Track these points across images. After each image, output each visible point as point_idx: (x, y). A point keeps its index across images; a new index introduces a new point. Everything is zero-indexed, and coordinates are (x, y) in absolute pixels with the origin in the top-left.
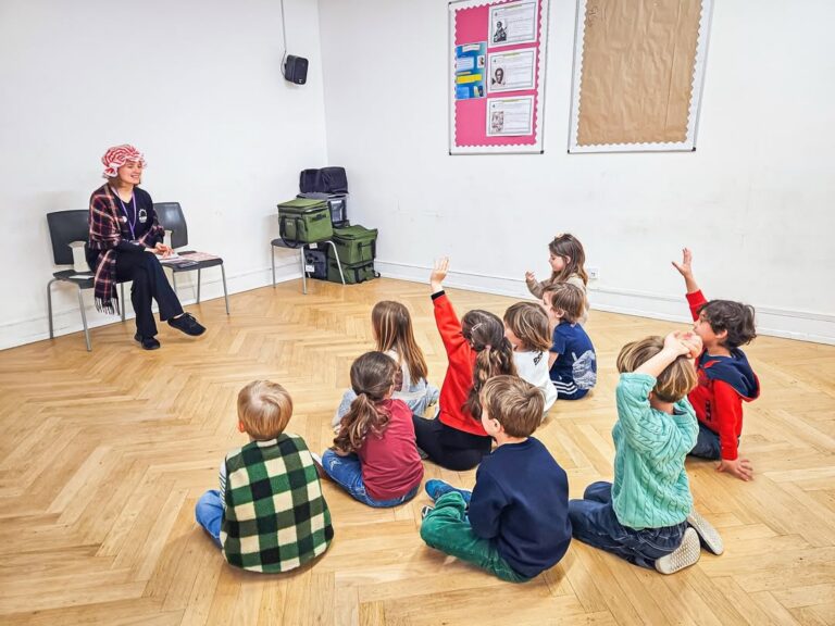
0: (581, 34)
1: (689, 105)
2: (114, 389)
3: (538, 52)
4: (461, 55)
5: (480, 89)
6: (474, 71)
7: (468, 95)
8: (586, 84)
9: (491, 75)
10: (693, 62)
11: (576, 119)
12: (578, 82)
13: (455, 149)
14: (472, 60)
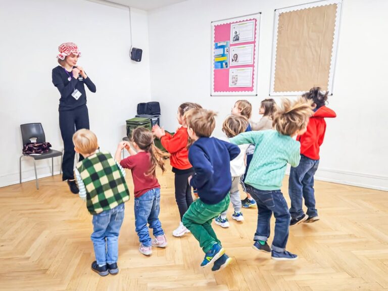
0: (276, 38)
1: (329, 73)
2: (50, 206)
3: (255, 46)
4: (217, 47)
5: (226, 64)
6: (223, 55)
7: (220, 67)
8: (278, 62)
9: (231, 57)
10: (331, 51)
11: (273, 79)
12: (274, 61)
13: (213, 93)
14: (222, 50)
